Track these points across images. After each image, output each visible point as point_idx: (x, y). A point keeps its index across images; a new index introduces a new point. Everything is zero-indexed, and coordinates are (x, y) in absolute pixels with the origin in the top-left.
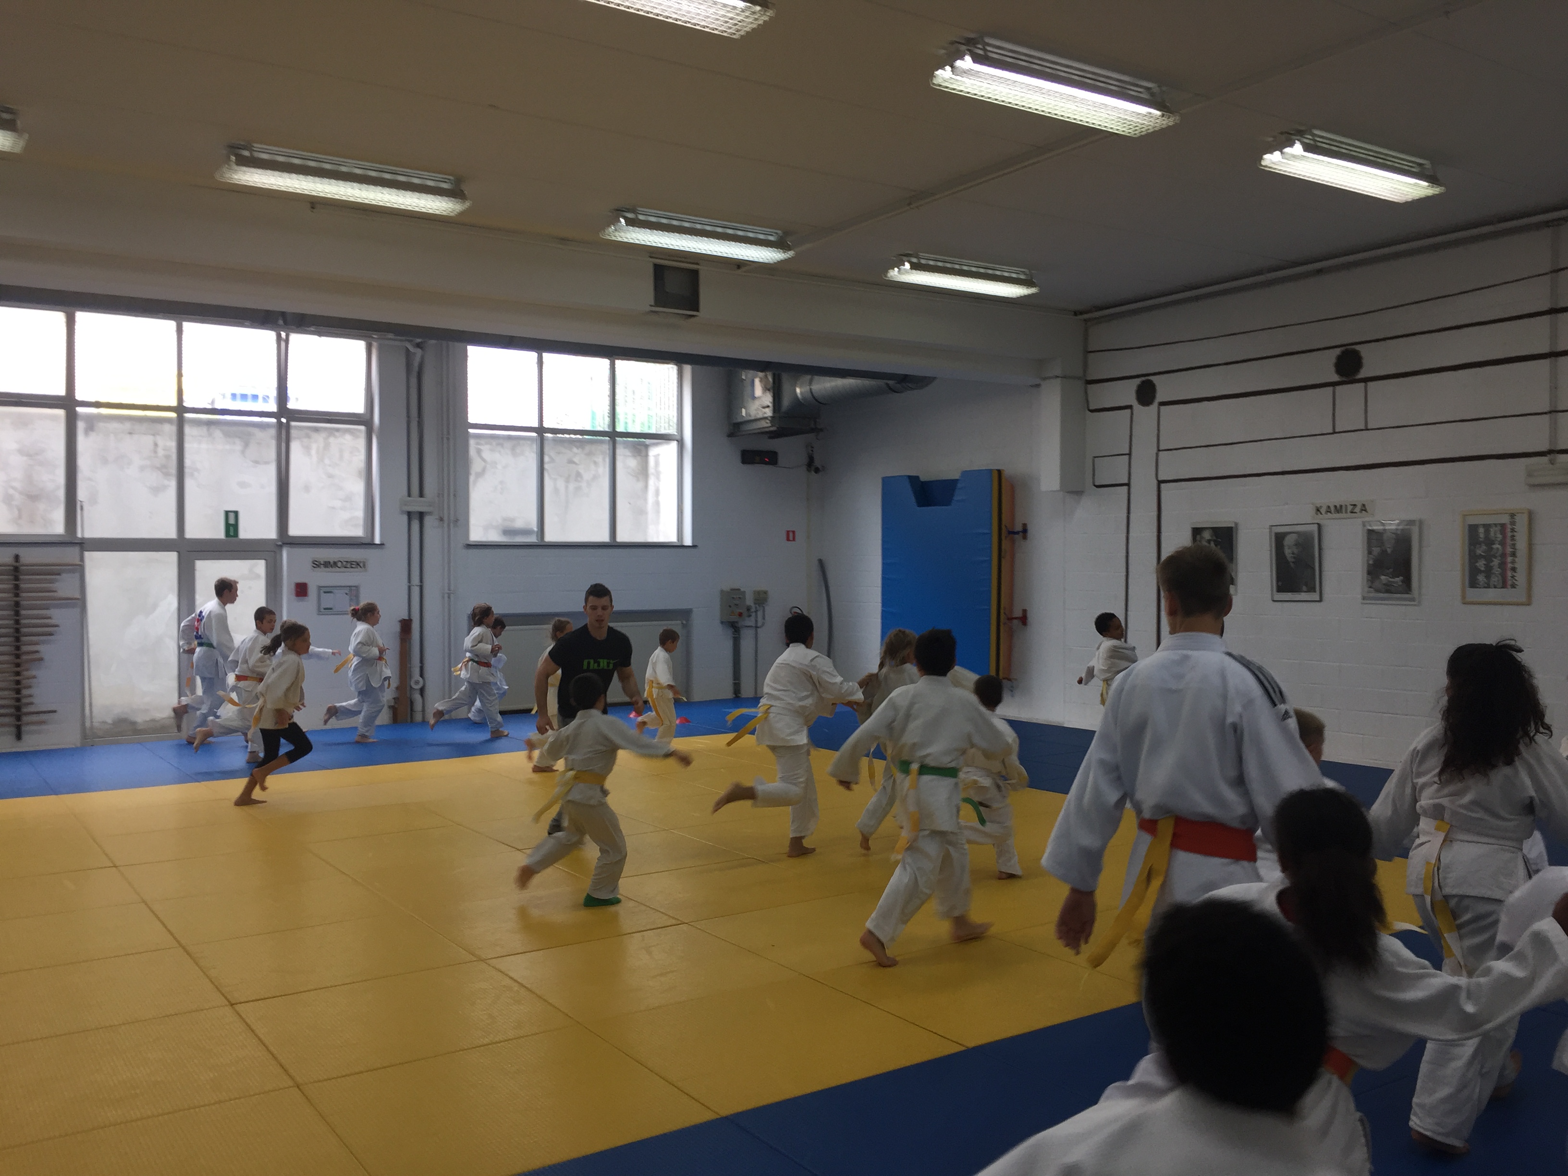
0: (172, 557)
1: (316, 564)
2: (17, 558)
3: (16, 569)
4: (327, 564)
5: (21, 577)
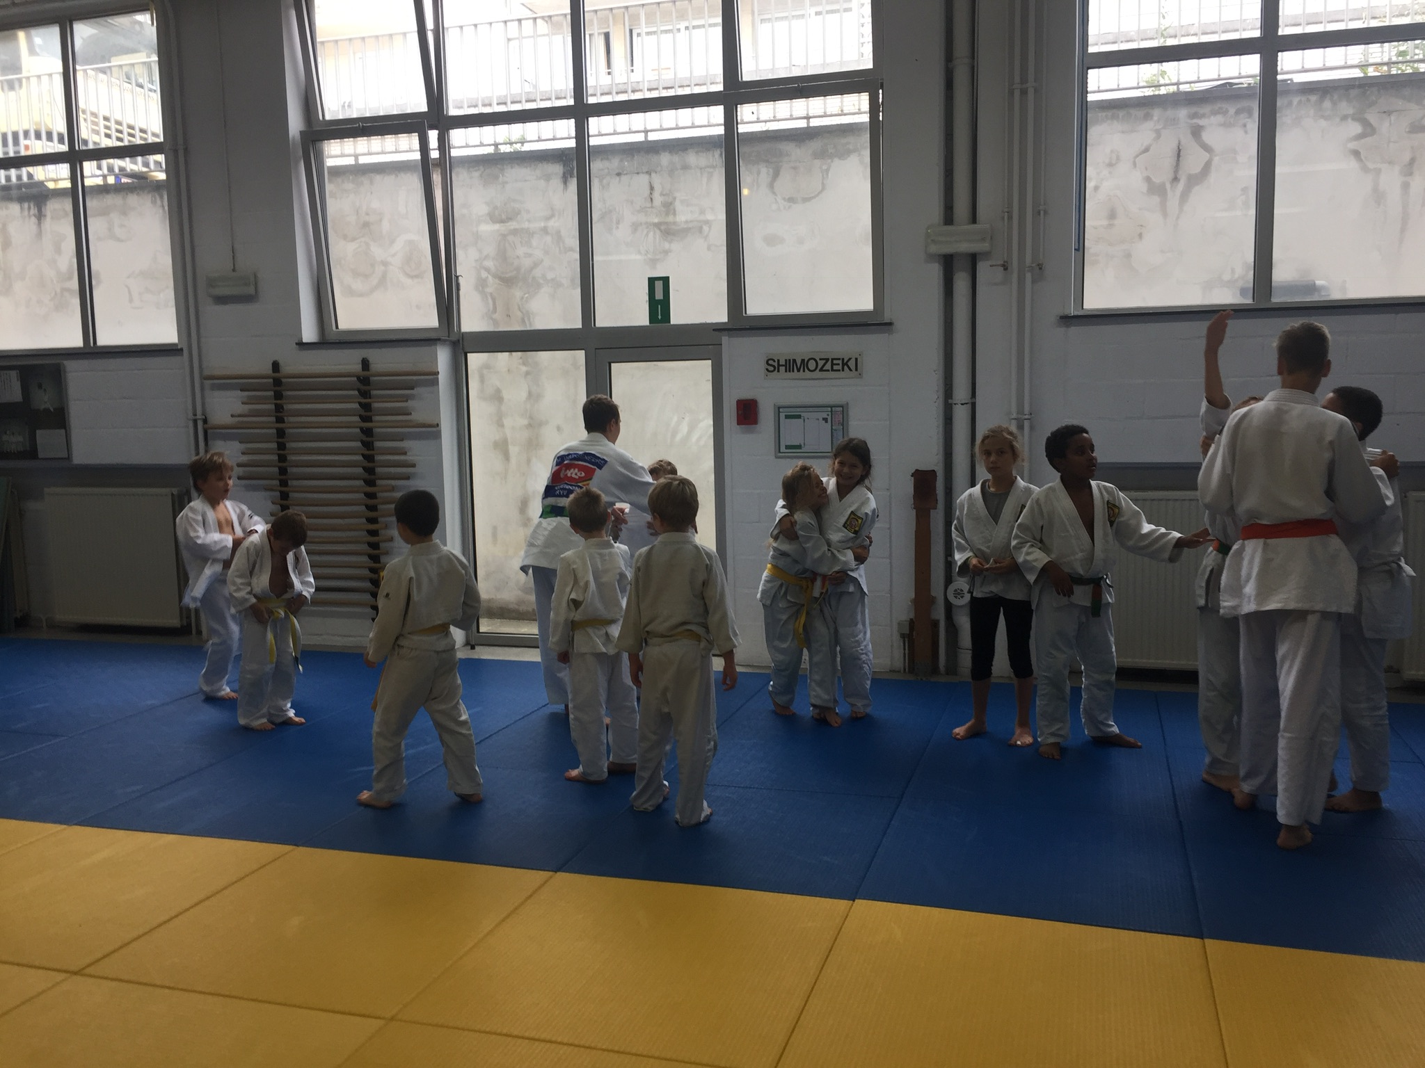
0: (578, 361)
1: (773, 366)
2: (365, 364)
3: (365, 380)
4: (791, 365)
5: (374, 392)
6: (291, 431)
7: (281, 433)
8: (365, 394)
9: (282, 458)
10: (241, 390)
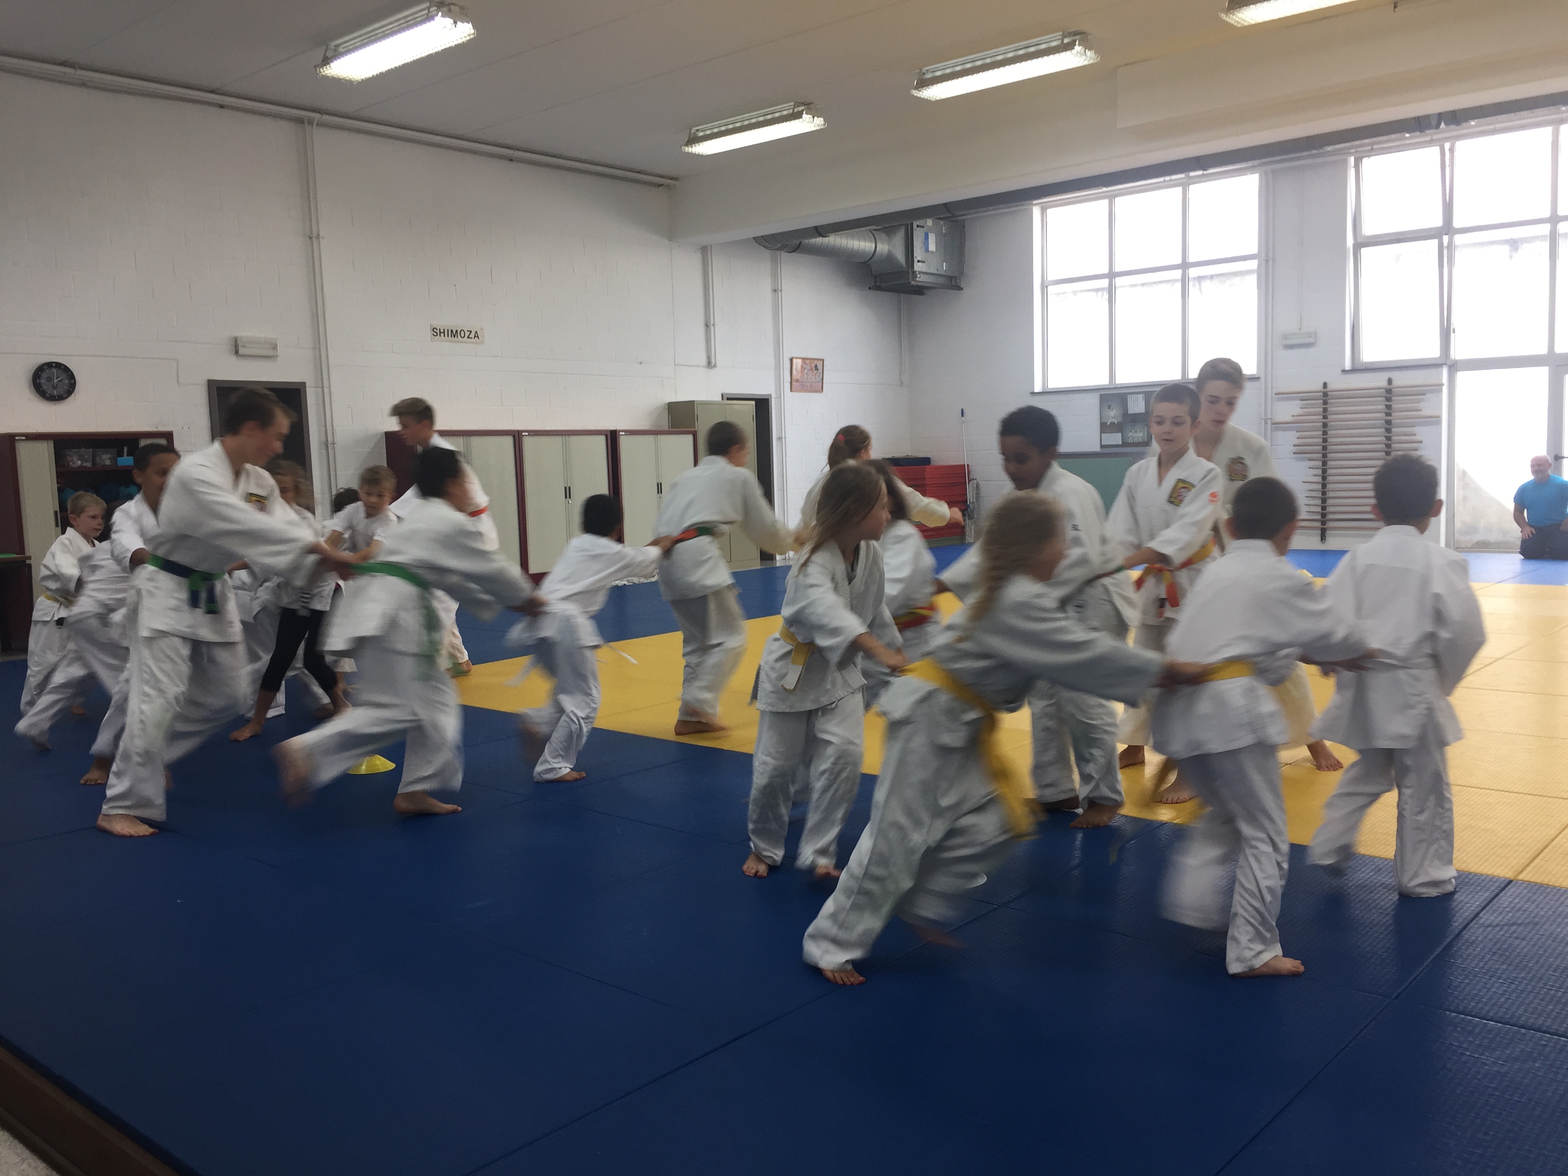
0: (1542, 373)
2: (1390, 381)
3: (1389, 391)
5: (1393, 398)
6: (1331, 423)
7: (1325, 425)
8: (1388, 399)
9: (1325, 440)
10: (1301, 400)
